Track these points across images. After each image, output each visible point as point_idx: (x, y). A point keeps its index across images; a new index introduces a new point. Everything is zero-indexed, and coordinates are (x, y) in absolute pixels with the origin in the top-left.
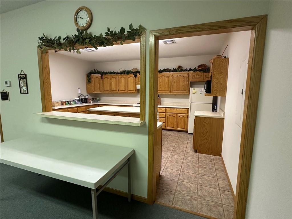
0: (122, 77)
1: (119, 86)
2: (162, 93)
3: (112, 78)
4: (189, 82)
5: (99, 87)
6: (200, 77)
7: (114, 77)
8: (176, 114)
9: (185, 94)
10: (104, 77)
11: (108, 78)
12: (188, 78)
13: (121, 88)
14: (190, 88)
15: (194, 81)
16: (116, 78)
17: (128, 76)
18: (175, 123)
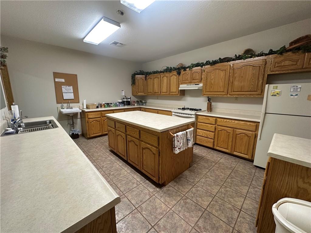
0: (164, 76)
1: (161, 88)
2: (213, 96)
3: (155, 78)
4: (266, 76)
5: (143, 89)
6: (295, 63)
7: (157, 77)
8: (232, 129)
9: (254, 97)
10: (147, 78)
11: (151, 79)
12: (265, 68)
13: (163, 89)
14: (267, 86)
15: (277, 73)
16: (158, 78)
17: (171, 74)
18: (230, 144)
